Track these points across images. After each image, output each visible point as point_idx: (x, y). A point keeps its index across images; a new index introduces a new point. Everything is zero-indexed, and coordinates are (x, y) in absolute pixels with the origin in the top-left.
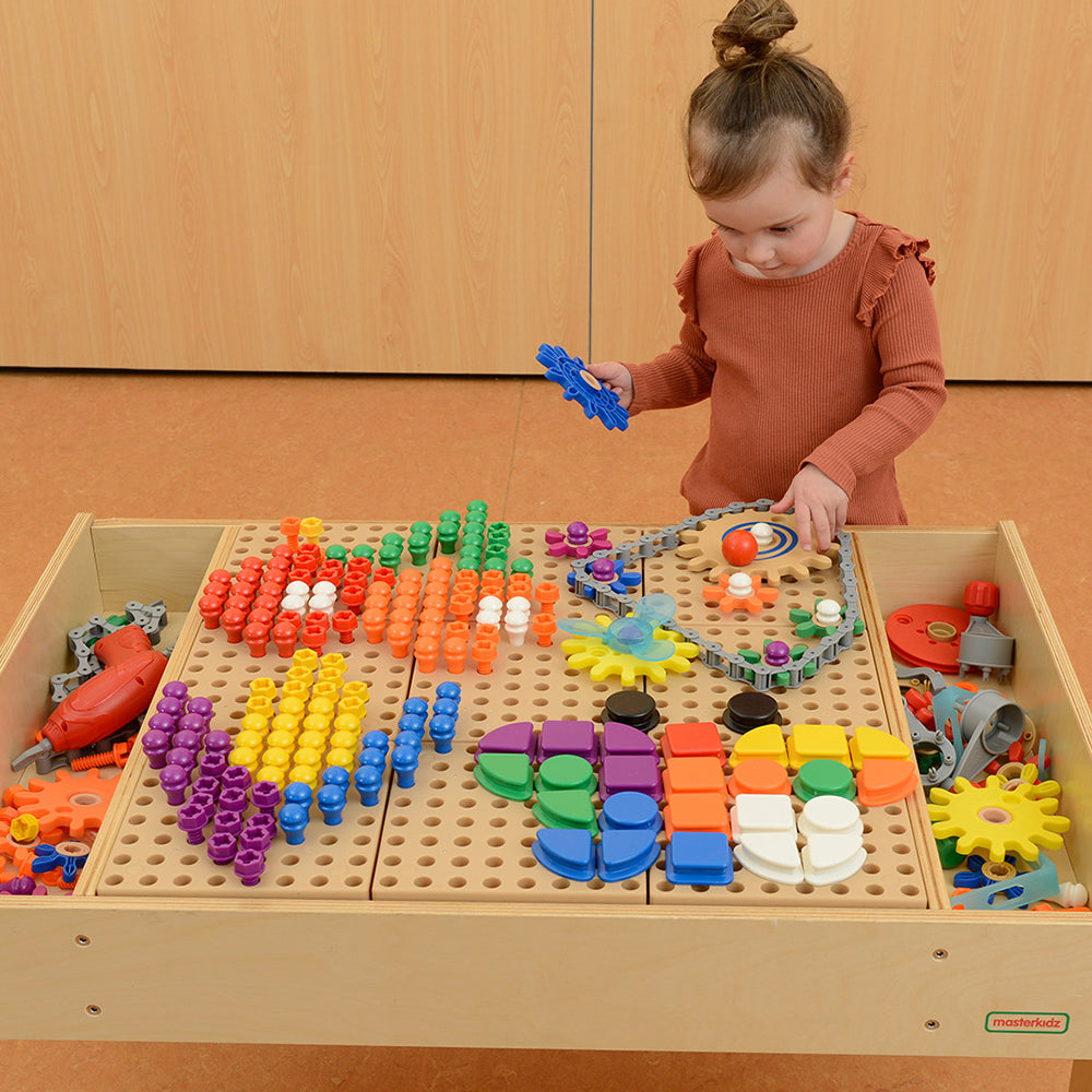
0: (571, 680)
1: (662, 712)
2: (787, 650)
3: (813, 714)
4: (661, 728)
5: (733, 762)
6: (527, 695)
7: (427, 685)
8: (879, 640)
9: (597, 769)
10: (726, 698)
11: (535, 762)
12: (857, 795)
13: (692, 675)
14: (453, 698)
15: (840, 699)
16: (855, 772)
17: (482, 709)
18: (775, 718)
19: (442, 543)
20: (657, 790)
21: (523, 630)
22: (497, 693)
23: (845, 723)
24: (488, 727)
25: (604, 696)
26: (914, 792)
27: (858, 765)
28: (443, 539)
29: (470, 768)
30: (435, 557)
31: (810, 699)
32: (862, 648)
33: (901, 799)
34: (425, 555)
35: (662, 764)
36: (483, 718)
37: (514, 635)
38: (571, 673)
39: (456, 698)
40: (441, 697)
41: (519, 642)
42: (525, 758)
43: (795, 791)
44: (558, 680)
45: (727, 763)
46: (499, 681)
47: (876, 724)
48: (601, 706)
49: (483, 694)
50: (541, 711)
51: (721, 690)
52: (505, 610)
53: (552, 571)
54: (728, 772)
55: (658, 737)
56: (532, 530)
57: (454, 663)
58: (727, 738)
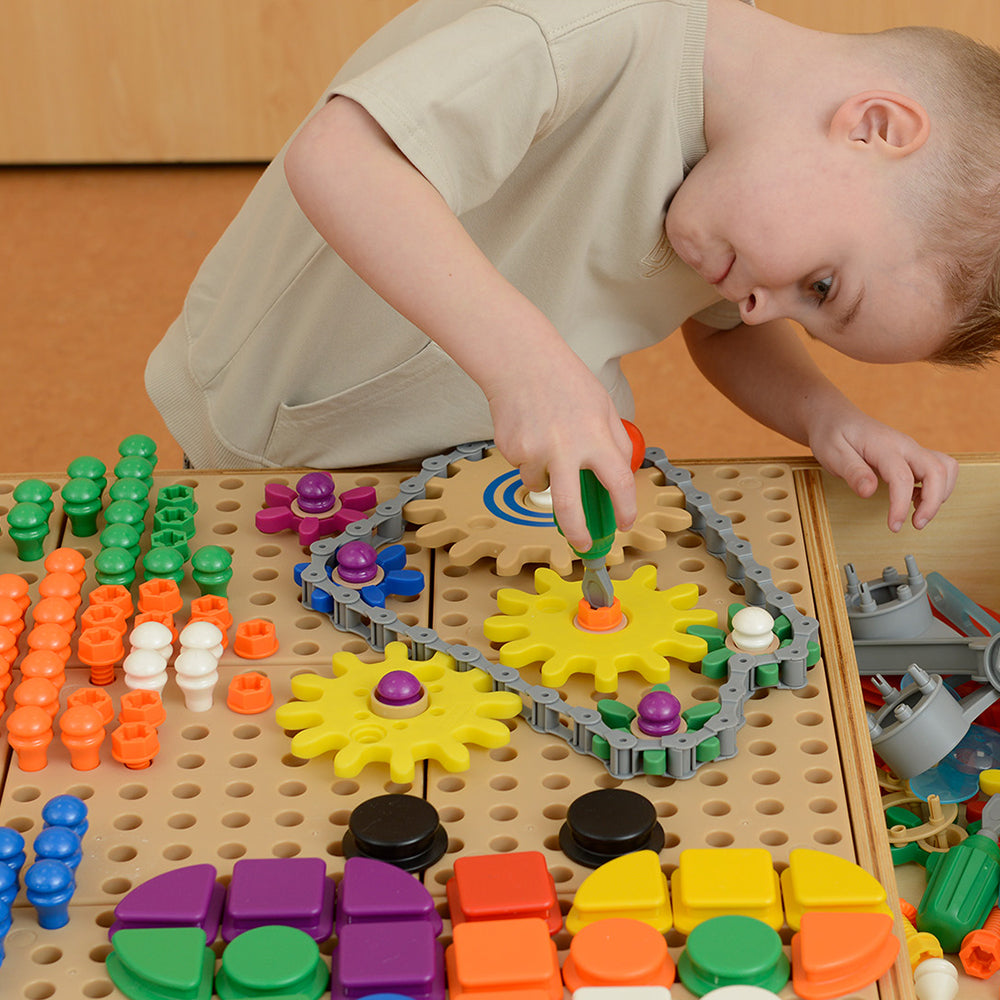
0: (294, 775)
1: (453, 831)
2: (676, 706)
3: (720, 826)
4: (447, 862)
5: (573, 924)
6: (212, 808)
7: (31, 796)
8: (844, 676)
9: (328, 946)
10: (566, 798)
11: (219, 939)
12: (791, 978)
13: (509, 755)
14: (72, 826)
15: (769, 794)
16: (787, 935)
17: (130, 839)
18: (652, 838)
19: (74, 518)
20: (436, 986)
21: (210, 682)
22: (160, 807)
23: (778, 840)
24: (139, 873)
25: (351, 803)
26: (894, 968)
27: (794, 921)
28: (74, 511)
29: (99, 956)
30: (59, 546)
31: (717, 795)
32: (811, 694)
33: (868, 984)
34: (40, 541)
35: (445, 934)
36: (130, 855)
37: (194, 693)
38: (292, 761)
39: (80, 824)
40: (51, 825)
41: (203, 705)
42: (198, 935)
43: (683, 976)
44: (271, 776)
45: (563, 926)
46: (164, 780)
47: (832, 839)
48: (344, 824)
49: (133, 808)
50: (237, 837)
51: (561, 784)
52: (177, 647)
53: (268, 564)
54: (563, 942)
55: (443, 879)
56: (237, 485)
57: (82, 752)
58: (566, 876)
